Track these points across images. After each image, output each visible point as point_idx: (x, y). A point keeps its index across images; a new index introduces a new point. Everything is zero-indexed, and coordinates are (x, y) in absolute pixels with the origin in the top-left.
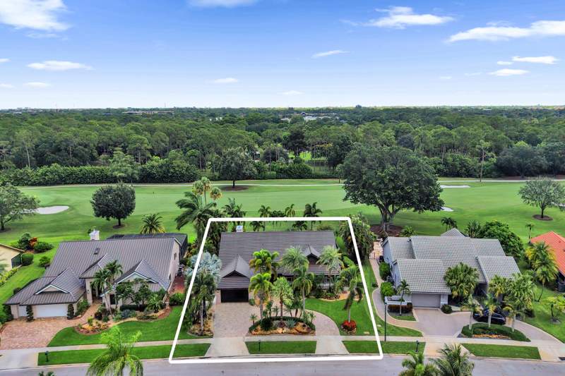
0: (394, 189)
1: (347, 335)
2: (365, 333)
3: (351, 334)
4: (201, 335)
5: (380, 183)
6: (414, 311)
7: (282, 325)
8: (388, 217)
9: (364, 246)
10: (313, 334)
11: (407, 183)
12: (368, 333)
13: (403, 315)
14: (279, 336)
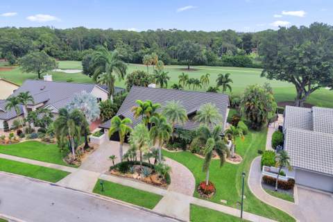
0: (309, 64)
1: (201, 198)
2: (222, 201)
3: (204, 198)
4: (70, 164)
5: (295, 59)
6: (295, 189)
7: (139, 171)
8: (303, 95)
9: (260, 113)
10: (165, 187)
11: (324, 60)
12: (225, 202)
13: (280, 191)
14: (133, 181)
